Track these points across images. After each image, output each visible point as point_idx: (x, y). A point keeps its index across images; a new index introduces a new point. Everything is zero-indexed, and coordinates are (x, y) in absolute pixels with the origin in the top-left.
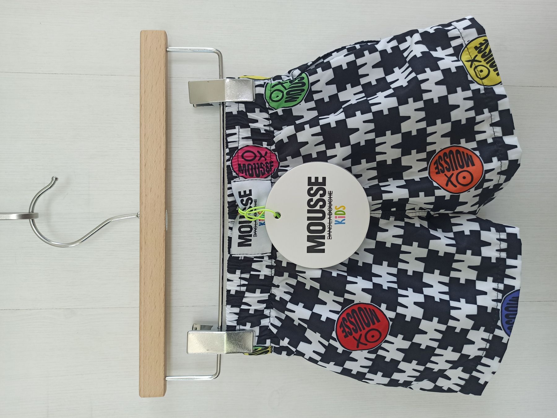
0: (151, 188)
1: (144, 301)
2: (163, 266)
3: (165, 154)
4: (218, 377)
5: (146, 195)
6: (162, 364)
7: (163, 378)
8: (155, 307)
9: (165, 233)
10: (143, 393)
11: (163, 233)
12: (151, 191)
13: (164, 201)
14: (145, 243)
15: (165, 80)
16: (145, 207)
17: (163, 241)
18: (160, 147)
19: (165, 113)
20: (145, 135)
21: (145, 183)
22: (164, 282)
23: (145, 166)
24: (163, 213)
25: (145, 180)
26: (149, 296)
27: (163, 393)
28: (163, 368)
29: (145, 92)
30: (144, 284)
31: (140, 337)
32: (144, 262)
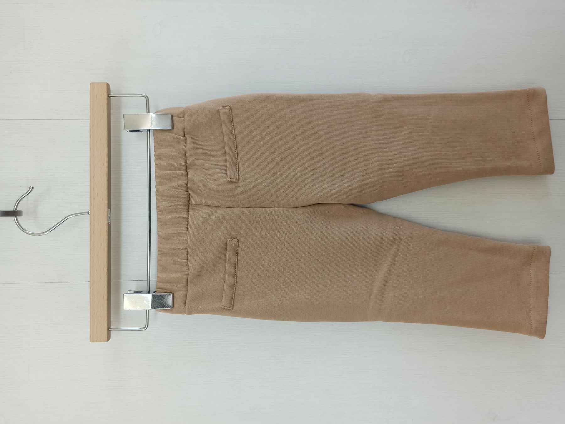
0: (97, 194)
1: (93, 273)
2: (106, 249)
3: (107, 169)
4: (147, 329)
5: (94, 199)
6: (106, 318)
7: (106, 328)
8: (101, 278)
9: (107, 225)
10: (93, 339)
11: (106, 226)
12: (97, 196)
13: (106, 202)
14: (94, 232)
15: (107, 118)
16: (93, 207)
17: (106, 231)
18: (104, 164)
19: (107, 141)
20: (93, 156)
21: (93, 190)
22: (107, 260)
23: (93, 177)
24: (106, 211)
25: (93, 188)
26: (97, 270)
27: (106, 339)
28: (107, 321)
29: (93, 126)
30: (93, 261)
31: (90, 299)
32: (93, 246)
